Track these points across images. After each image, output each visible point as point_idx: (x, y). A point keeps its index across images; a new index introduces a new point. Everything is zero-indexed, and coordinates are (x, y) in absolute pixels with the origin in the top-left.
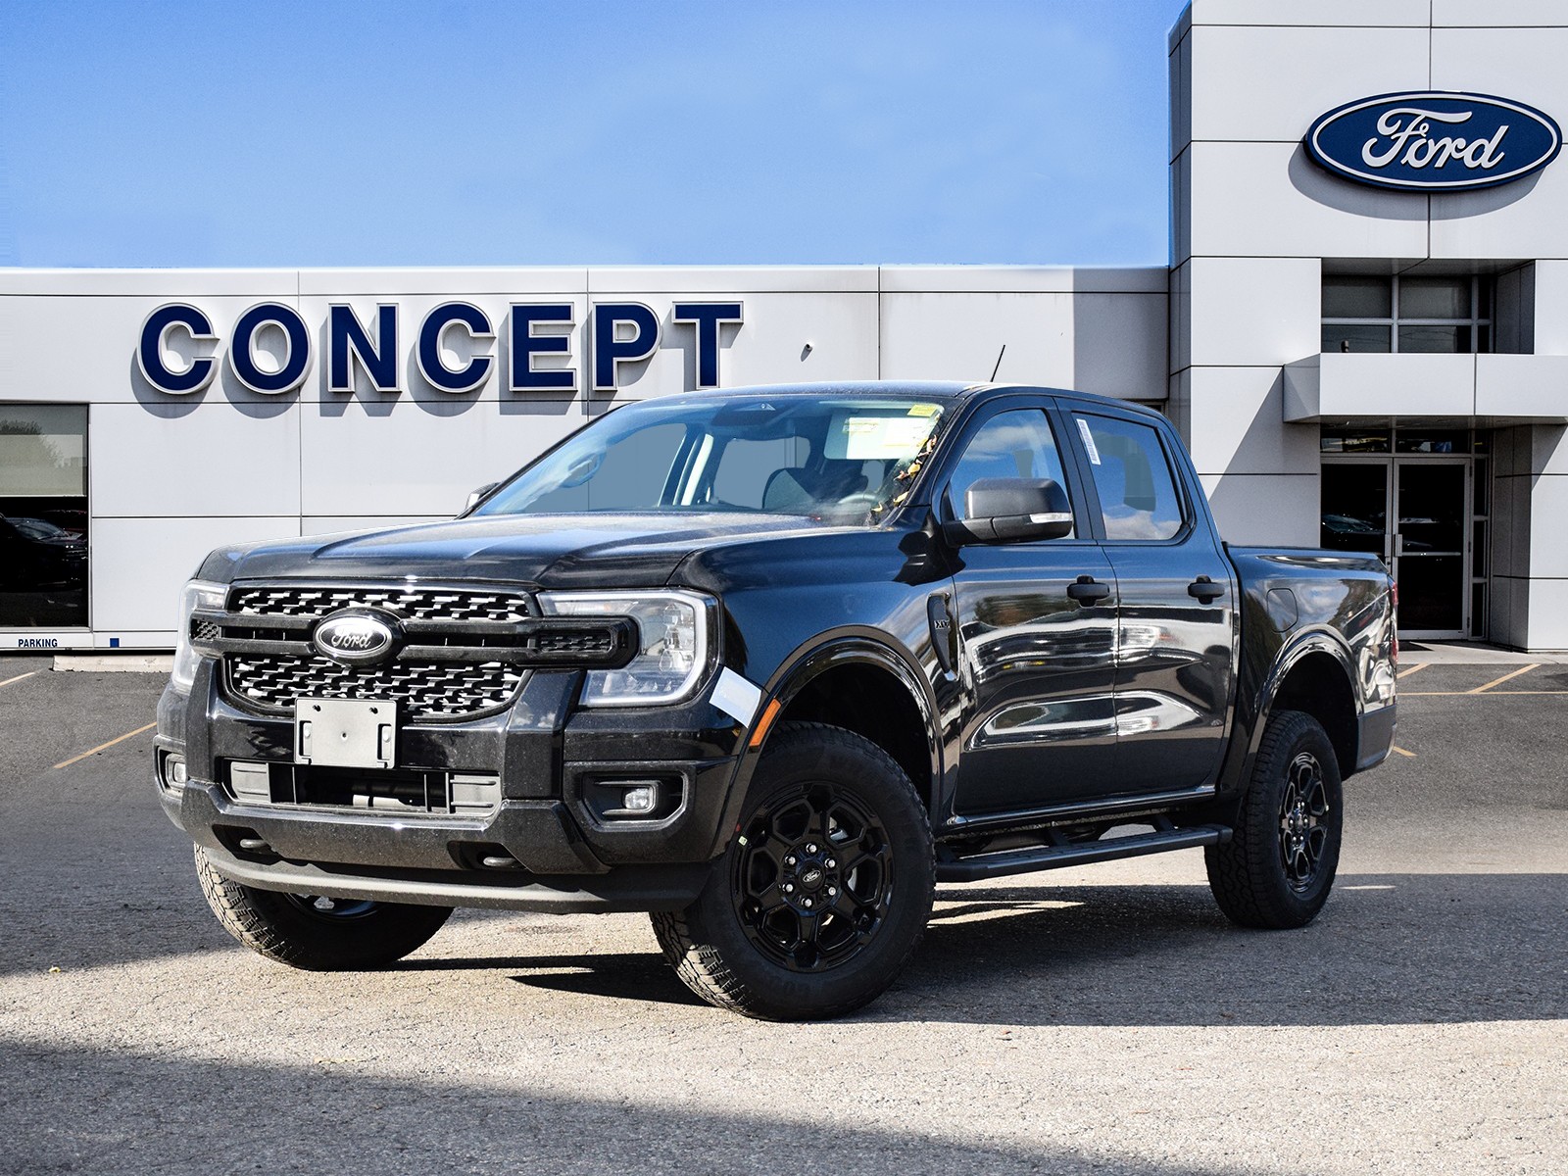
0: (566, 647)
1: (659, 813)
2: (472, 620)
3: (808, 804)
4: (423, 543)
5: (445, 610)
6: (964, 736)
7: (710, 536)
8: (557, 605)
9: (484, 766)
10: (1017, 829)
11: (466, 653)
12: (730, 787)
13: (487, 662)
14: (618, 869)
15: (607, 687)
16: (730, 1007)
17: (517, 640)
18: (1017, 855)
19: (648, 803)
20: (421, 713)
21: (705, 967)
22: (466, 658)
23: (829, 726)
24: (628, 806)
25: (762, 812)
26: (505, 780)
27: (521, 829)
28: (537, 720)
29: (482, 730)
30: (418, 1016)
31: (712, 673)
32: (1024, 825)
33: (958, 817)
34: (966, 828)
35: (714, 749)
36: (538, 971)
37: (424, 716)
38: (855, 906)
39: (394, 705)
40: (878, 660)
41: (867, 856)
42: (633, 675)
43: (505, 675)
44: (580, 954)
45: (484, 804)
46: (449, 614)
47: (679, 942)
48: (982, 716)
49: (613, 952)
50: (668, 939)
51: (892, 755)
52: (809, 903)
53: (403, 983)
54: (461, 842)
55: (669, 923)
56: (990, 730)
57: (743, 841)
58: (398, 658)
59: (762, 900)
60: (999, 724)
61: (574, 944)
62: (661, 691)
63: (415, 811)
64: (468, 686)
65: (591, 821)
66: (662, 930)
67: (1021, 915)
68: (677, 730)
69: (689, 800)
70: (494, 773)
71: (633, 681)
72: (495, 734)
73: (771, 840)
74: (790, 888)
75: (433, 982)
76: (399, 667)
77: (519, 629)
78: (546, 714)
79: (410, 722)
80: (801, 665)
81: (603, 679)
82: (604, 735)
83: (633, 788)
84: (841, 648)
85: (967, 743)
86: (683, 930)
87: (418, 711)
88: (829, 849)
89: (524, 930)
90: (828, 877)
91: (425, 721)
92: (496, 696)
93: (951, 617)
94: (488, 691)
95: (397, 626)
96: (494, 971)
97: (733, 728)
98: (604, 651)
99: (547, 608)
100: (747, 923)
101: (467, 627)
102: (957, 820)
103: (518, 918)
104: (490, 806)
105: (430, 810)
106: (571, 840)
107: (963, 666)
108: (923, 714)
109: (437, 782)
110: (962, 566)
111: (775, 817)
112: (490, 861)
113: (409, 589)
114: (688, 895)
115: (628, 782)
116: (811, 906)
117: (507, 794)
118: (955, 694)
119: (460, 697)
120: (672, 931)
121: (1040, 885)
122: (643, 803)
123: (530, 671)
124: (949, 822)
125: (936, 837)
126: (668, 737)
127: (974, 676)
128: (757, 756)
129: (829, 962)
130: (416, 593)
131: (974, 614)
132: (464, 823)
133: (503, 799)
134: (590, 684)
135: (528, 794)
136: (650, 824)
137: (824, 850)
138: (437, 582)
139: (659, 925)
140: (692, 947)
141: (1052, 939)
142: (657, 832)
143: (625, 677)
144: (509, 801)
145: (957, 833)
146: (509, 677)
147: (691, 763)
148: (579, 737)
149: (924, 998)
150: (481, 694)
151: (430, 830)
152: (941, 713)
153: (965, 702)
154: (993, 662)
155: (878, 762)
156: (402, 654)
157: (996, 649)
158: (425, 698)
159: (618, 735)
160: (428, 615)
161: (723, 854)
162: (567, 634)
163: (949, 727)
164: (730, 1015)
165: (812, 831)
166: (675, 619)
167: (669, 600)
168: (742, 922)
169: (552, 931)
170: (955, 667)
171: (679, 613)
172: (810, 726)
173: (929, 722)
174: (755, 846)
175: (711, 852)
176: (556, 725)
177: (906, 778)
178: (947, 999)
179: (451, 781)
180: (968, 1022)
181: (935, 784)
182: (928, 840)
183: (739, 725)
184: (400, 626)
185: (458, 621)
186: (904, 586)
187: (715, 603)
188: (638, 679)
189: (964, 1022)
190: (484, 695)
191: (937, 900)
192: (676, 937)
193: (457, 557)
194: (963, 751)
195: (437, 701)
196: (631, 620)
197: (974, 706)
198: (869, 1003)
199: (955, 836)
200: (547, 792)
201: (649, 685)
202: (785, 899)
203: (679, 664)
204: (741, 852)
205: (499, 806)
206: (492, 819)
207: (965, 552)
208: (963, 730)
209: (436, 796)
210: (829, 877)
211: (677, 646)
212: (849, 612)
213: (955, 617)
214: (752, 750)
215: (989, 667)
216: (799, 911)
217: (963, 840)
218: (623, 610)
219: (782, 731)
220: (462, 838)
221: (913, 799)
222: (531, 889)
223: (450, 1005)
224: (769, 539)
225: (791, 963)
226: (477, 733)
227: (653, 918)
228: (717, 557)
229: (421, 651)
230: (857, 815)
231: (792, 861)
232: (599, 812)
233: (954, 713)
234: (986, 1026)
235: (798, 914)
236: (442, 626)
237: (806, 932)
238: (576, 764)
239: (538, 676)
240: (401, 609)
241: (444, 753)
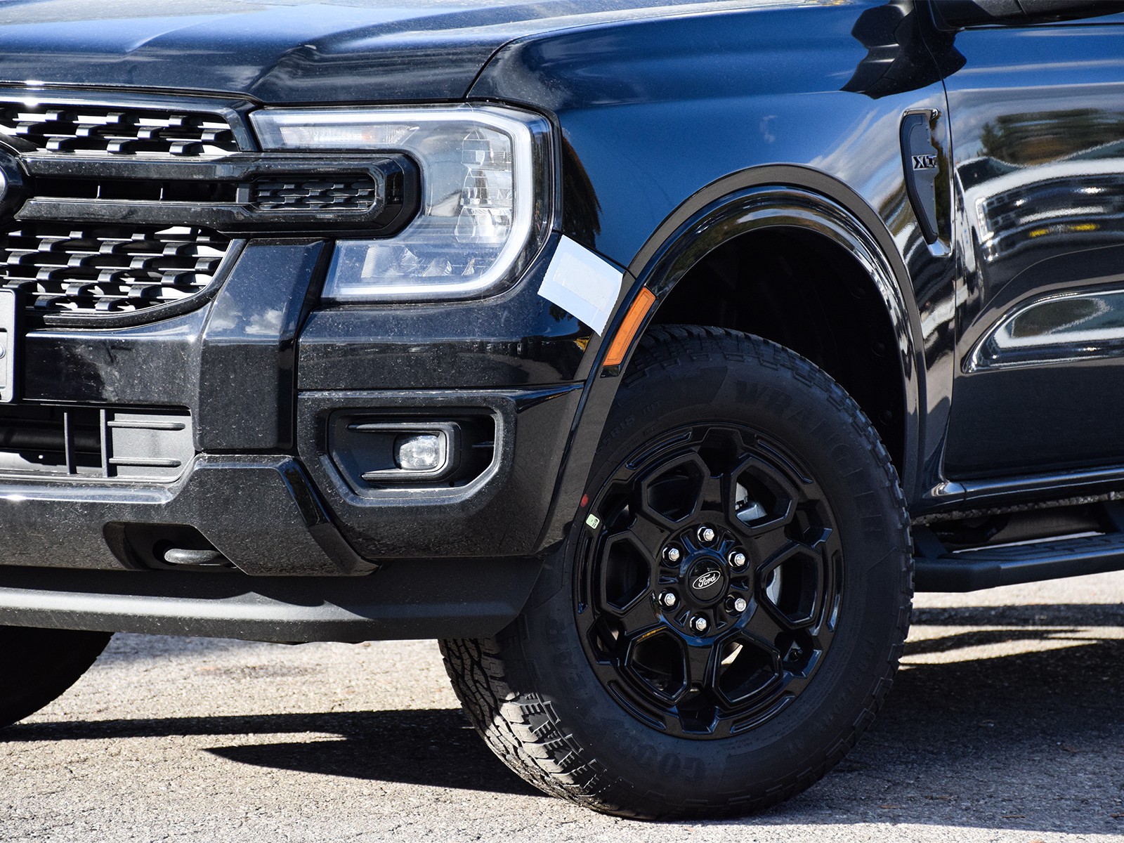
0: (300, 203)
1: (453, 477)
2: (141, 155)
3: (700, 461)
4: (58, 25)
5: (96, 139)
6: (962, 347)
7: (538, 16)
8: (284, 131)
9: (165, 399)
10: (1051, 504)
11: (132, 211)
12: (572, 434)
13: (168, 226)
14: (385, 566)
15: (368, 270)
16: (572, 797)
17: (221, 190)
18: (1051, 547)
19: (437, 459)
20: (57, 310)
21: (531, 729)
22: (135, 218)
23: (734, 332)
24: (404, 464)
25: (624, 474)
26: (201, 421)
27: (227, 501)
28: (243, 323)
29: (160, 339)
30: (51, 815)
31: (541, 246)
32: (1063, 498)
33: (950, 484)
34: (963, 503)
35: (543, 372)
36: (252, 739)
37: (63, 315)
38: (777, 630)
39: (11, 297)
40: (816, 223)
41: (798, 548)
42: (411, 248)
43: (199, 248)
44: (322, 710)
45: (165, 461)
46: (103, 145)
47: (489, 689)
48: (993, 313)
49: (376, 707)
50: (470, 683)
51: (842, 380)
52: (702, 624)
53: (24, 761)
54: (127, 524)
55: (471, 657)
56: (1004, 340)
57: (592, 521)
58: (18, 217)
59: (625, 620)
60: (1021, 329)
61: (311, 695)
62: (458, 275)
63: (49, 474)
64: (137, 265)
65: (343, 490)
66: (459, 669)
67: (1058, 650)
68: (485, 339)
69: (505, 454)
70: (182, 411)
71: (410, 260)
72: (183, 346)
73: (639, 520)
74: (670, 599)
75: (75, 758)
76: (18, 234)
77: (221, 172)
78: (261, 313)
79: (41, 325)
80: (688, 233)
81: (361, 256)
82: (363, 347)
83: (412, 435)
84: (755, 204)
85: (965, 360)
86: (495, 667)
87: (53, 307)
88: (734, 535)
89: (228, 672)
90: (732, 581)
91: (65, 324)
92: (183, 283)
93: (940, 151)
94: (169, 275)
95: (13, 164)
96: (179, 739)
97: (575, 336)
98: (364, 209)
99: (267, 137)
100: (600, 656)
101: (134, 166)
102: (948, 488)
103: (219, 653)
104: (175, 465)
105: (73, 471)
106: (310, 520)
107: (959, 232)
108: (892, 313)
109: (86, 424)
110: (959, 62)
111: (645, 483)
112: (175, 556)
113: (31, 101)
114: (505, 610)
115: (405, 425)
116: (705, 630)
117: (204, 446)
118: (946, 280)
119: (124, 284)
120: (477, 670)
121: (1088, 600)
122: (429, 459)
123: (241, 241)
124: (936, 491)
125: (913, 516)
126: (469, 350)
127: (979, 251)
128: (615, 382)
129: (735, 722)
130: (43, 109)
131: (979, 145)
132: (132, 492)
133: (197, 453)
134: (340, 261)
135: (238, 444)
136: (441, 493)
137: (727, 537)
138: (80, 90)
139: (454, 661)
140: (510, 697)
141: (1112, 691)
142: (451, 506)
143: (398, 252)
144: (207, 456)
145: (949, 509)
146: (204, 252)
147: (507, 393)
148: (325, 351)
149: (896, 784)
150: (159, 280)
151: (73, 504)
152: (923, 309)
153: (962, 294)
154: (1013, 225)
155: (818, 392)
156: (25, 212)
157: (1019, 203)
158: (64, 286)
159: (385, 348)
160: (67, 147)
161: (561, 543)
162: (301, 180)
163: (936, 335)
164: (573, 810)
165: (707, 506)
166: (480, 156)
167: (470, 123)
168: (590, 654)
169: (274, 674)
170: (945, 232)
171: (487, 145)
172: (703, 333)
173: (902, 327)
174: (612, 531)
175: (540, 539)
176: (285, 330)
177: (862, 418)
178: (934, 787)
179: (110, 423)
180: (971, 825)
181: (912, 431)
182: (900, 520)
183: (586, 331)
184: (18, 165)
185: (118, 157)
186: (861, 98)
187: (546, 129)
188: (419, 255)
189: (963, 824)
190: (164, 280)
191: (913, 624)
192: (482, 679)
193: (115, 49)
194: (959, 373)
195: (84, 290)
196: (409, 158)
197: (977, 301)
198: (803, 790)
199: (945, 515)
200: (270, 442)
201: (438, 263)
202: (661, 618)
203: (486, 230)
204: (590, 539)
205: (190, 464)
206: (179, 484)
207: (965, 39)
208: (958, 340)
209: (84, 449)
210: (736, 582)
211: (484, 201)
212: (772, 138)
213: (946, 151)
214: (608, 372)
215: (1004, 234)
216: (683, 636)
217: (961, 521)
218: (394, 140)
219: (657, 340)
220: (128, 517)
221: (874, 451)
222: (244, 602)
223: (105, 796)
224: (636, 20)
225: (673, 722)
226: (153, 343)
227: (445, 648)
228: (550, 52)
229: (56, 206)
230: (779, 478)
231: (675, 554)
232: (357, 471)
233: (945, 312)
234: (1001, 831)
235: (684, 641)
236: (91, 165)
237: (697, 675)
238: (318, 395)
239: (254, 249)
240: (20, 135)
241: (97, 378)
